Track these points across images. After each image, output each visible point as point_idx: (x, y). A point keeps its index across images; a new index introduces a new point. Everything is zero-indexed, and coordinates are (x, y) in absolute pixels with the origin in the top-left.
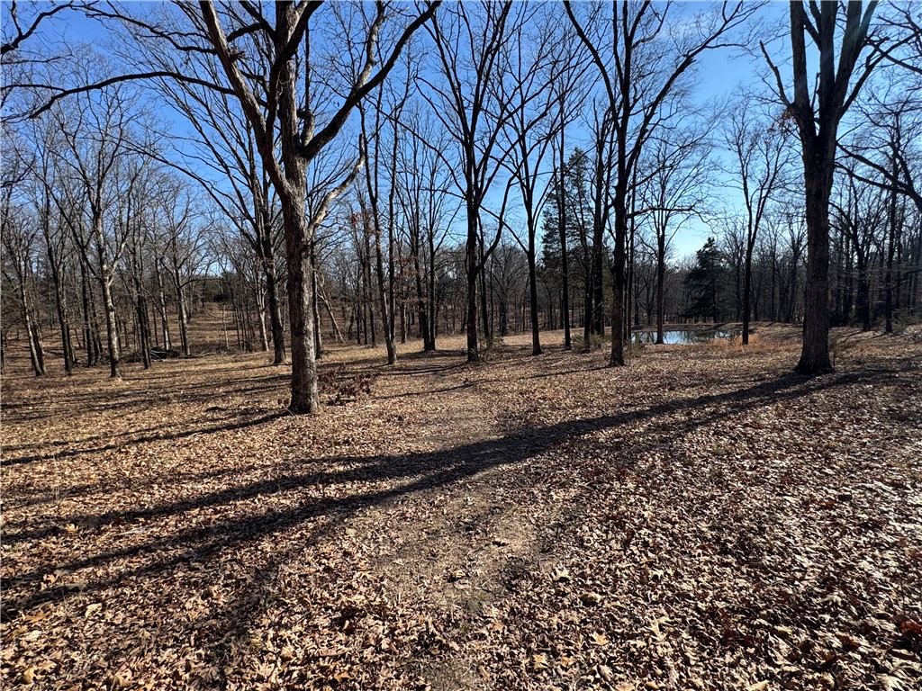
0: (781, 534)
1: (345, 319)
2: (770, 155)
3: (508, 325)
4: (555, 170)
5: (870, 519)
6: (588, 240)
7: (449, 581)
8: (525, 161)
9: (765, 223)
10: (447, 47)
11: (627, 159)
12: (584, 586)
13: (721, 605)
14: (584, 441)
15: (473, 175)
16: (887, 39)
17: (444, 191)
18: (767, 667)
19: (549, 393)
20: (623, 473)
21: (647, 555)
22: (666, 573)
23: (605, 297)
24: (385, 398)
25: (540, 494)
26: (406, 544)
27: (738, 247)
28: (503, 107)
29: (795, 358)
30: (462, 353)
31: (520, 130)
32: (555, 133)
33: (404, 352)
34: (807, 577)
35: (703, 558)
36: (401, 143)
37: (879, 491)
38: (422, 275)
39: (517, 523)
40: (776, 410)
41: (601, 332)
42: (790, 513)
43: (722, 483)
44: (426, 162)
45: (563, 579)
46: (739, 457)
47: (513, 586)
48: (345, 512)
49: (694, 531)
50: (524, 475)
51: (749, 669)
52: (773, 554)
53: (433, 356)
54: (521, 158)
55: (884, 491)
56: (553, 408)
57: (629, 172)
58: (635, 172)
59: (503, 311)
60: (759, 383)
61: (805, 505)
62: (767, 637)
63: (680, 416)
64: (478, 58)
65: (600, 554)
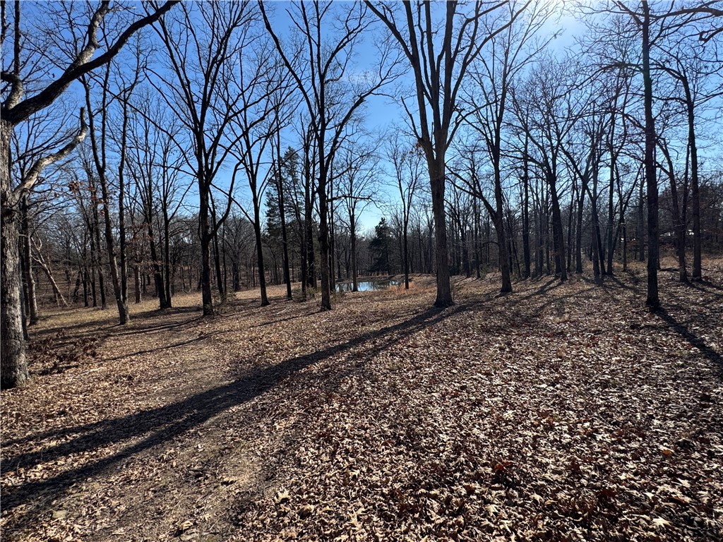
0: (431, 421)
1: (69, 282)
2: (412, 168)
3: (241, 282)
4: (274, 161)
5: (476, 399)
6: (302, 216)
7: (175, 536)
8: (249, 151)
9: (413, 210)
10: (176, 49)
11: (326, 160)
12: (302, 501)
13: (397, 486)
14: (301, 374)
15: (203, 158)
16: (464, 109)
17: (177, 168)
18: (427, 525)
19: (274, 337)
20: (331, 396)
21: (348, 460)
22: (361, 471)
23: (316, 258)
24: (115, 359)
25: (265, 427)
26: (128, 510)
27: (399, 225)
28: (229, 108)
29: (434, 297)
30: (198, 309)
31: (244, 127)
32: (272, 134)
33: (138, 311)
34: (446, 449)
35: (386, 452)
36: (130, 122)
37: (480, 379)
38: (156, 240)
39: (245, 459)
40: (425, 333)
41: (314, 285)
42: (436, 405)
43: (396, 391)
44: (158, 142)
45: (285, 500)
46: (405, 370)
47: (239, 520)
48: (53, 493)
49: (379, 432)
50: (252, 412)
51: (416, 531)
52: (427, 437)
53: (169, 313)
54: (245, 149)
55: (482, 379)
56: (277, 350)
57: (327, 168)
58: (332, 170)
59: (236, 271)
60: (416, 315)
61: (443, 397)
62: (426, 502)
63: (369, 345)
64: (205, 64)
65: (313, 469)
